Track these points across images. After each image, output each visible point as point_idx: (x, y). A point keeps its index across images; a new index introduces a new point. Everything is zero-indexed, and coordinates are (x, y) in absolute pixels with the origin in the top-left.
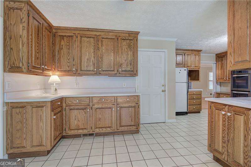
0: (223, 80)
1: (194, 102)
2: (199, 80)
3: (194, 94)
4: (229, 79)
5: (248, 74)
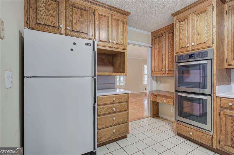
0: (161, 72)
1: (114, 120)
2: (124, 72)
3: (114, 103)
4: (169, 70)
5: (207, 59)
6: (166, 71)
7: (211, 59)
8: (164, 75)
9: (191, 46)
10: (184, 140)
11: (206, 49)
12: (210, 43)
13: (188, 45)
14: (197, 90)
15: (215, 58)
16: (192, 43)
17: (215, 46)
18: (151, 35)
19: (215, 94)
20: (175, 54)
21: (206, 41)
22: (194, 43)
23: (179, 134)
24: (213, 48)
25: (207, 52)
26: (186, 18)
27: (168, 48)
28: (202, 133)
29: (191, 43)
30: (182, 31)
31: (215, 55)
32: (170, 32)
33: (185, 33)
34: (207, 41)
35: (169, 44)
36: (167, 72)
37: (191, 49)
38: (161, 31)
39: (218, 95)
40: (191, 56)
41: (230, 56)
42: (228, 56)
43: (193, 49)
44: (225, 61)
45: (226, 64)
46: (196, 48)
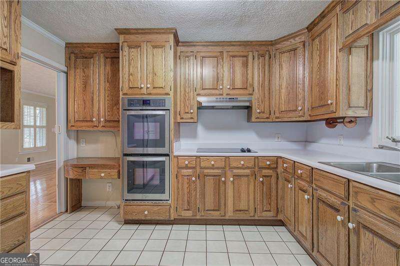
0: (88, 123)
4: (106, 121)
5: (165, 110)
6: (99, 122)
7: (169, 110)
8: (95, 129)
9: (146, 88)
10: (135, 227)
11: (163, 96)
12: (167, 90)
13: (142, 86)
15: (173, 109)
18: (66, 47)
19: (173, 152)
20: (121, 96)
21: (163, 86)
22: (150, 84)
23: (127, 222)
24: (171, 96)
25: (165, 100)
26: (138, 45)
27: (105, 82)
28: (160, 207)
29: (146, 84)
30: (132, 62)
31: (173, 105)
32: (107, 56)
33: (137, 67)
34: (165, 86)
35: (105, 75)
36: (102, 124)
37: (145, 93)
38: (89, 47)
39: (176, 154)
40: (146, 102)
41: (182, 109)
42: (180, 108)
43: (148, 92)
44: (178, 113)
45: (178, 116)
46: (152, 92)
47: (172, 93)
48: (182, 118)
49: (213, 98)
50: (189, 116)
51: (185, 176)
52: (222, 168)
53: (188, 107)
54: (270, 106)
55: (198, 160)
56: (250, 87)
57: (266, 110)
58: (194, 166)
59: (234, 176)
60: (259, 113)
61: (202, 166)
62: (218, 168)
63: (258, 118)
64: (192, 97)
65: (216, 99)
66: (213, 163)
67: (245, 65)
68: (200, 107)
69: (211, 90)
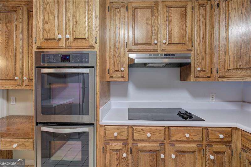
0: (12, 82)
4: (29, 80)
5: (88, 67)
6: (23, 81)
7: (93, 67)
8: (19, 88)
9: (64, 39)
11: (87, 50)
12: (92, 42)
13: (60, 36)
14: (75, 119)
15: (98, 66)
16: (66, 34)
17: (99, 47)
19: (99, 121)
21: (87, 37)
22: (70, 35)
24: (96, 50)
25: (88, 54)
27: (28, 37)
29: (64, 34)
30: (48, 6)
31: (98, 61)
33: (54, 13)
35: (28, 29)
36: (25, 83)
37: (64, 46)
39: (102, 122)
40: (65, 58)
41: (112, 66)
42: (110, 65)
43: (68, 45)
44: (107, 71)
45: (108, 75)
46: (72, 45)
47: (97, 46)
48: (111, 77)
49: (147, 55)
50: (119, 74)
51: (114, 150)
52: (160, 141)
53: (118, 65)
54: (211, 64)
55: (130, 129)
56: (189, 41)
57: (207, 68)
58: (126, 138)
59: (175, 151)
60: (199, 71)
61: (135, 138)
62: (155, 141)
63: (197, 77)
64: (122, 53)
65: (150, 55)
66: (149, 135)
67: (184, 16)
68: (132, 65)
69: (144, 46)
